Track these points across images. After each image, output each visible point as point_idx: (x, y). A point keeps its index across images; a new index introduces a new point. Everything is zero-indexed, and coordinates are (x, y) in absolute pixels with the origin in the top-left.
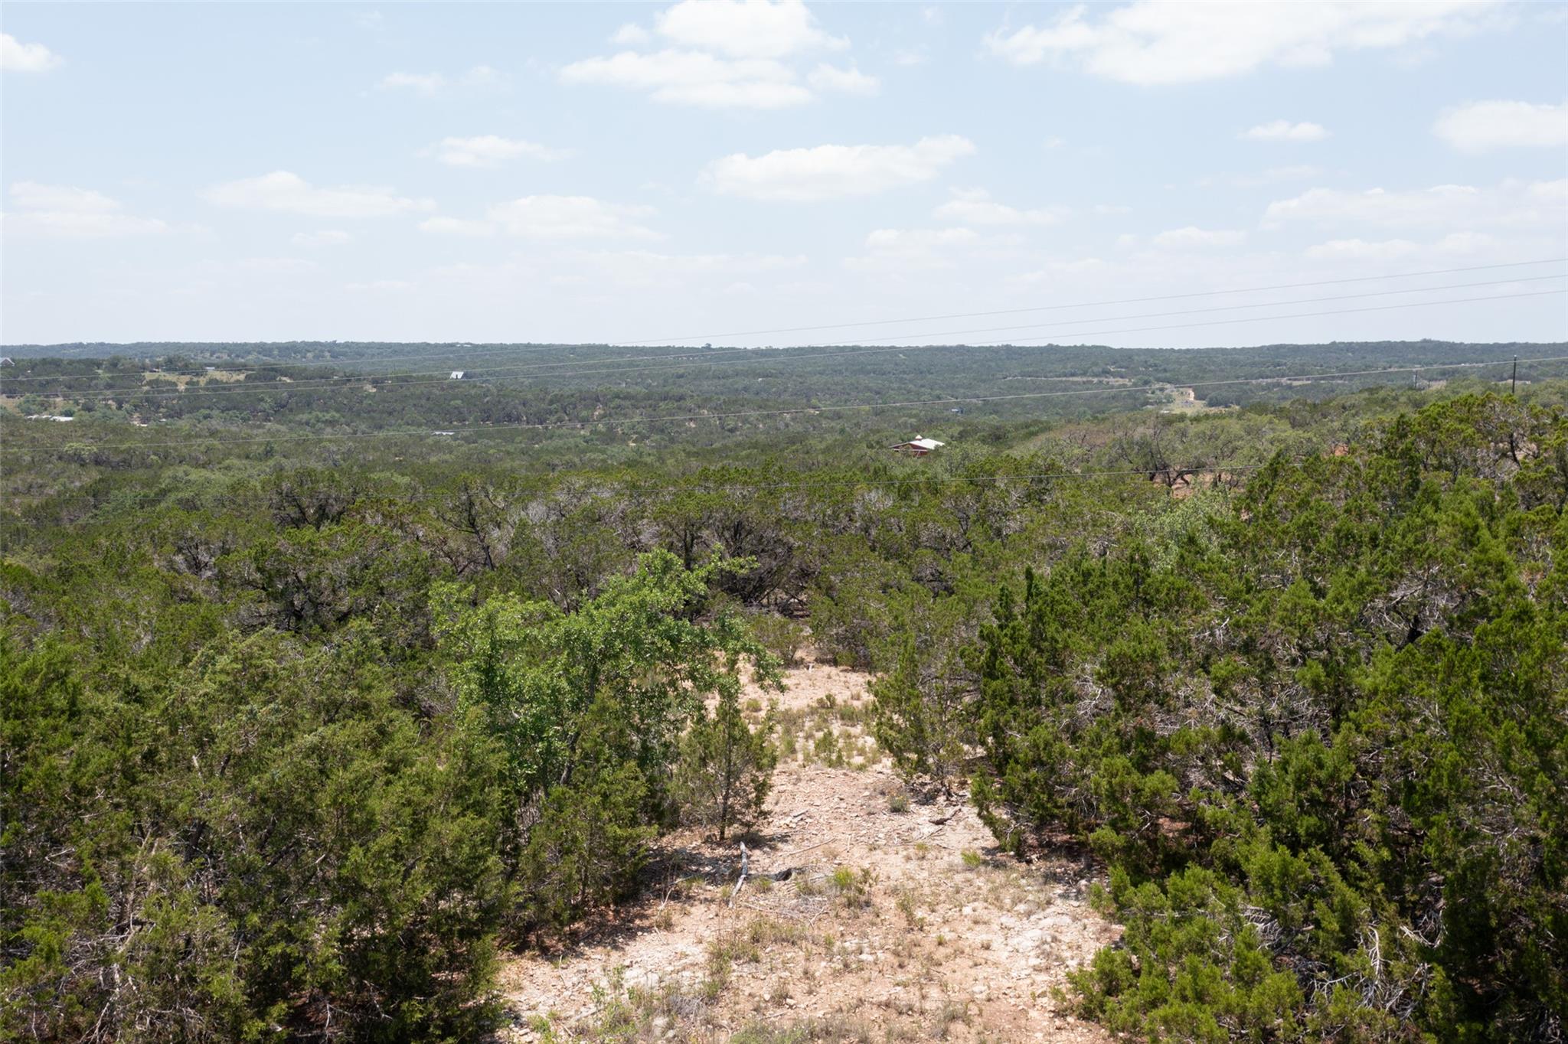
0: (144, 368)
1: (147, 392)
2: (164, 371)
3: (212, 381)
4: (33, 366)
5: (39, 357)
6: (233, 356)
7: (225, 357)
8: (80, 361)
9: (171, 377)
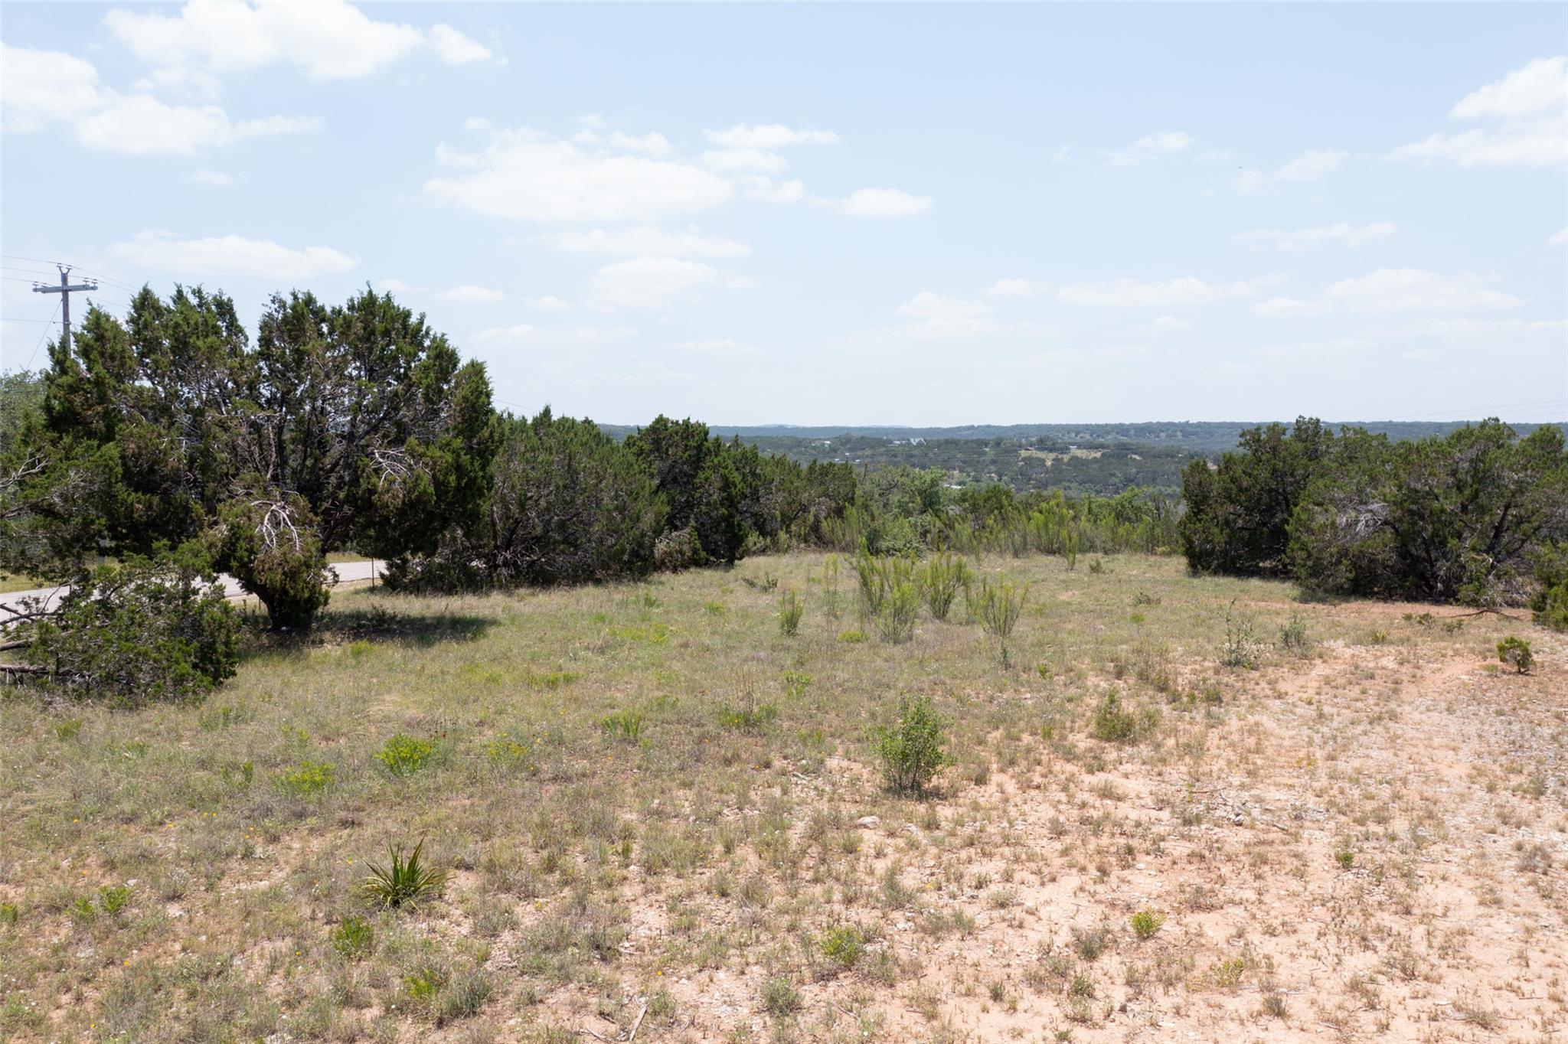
0: (1021, 446)
1: (1022, 467)
2: (1037, 449)
3: (1075, 459)
4: (939, 444)
5: (943, 438)
6: (1094, 435)
7: (1088, 437)
8: (972, 441)
9: (1041, 455)
